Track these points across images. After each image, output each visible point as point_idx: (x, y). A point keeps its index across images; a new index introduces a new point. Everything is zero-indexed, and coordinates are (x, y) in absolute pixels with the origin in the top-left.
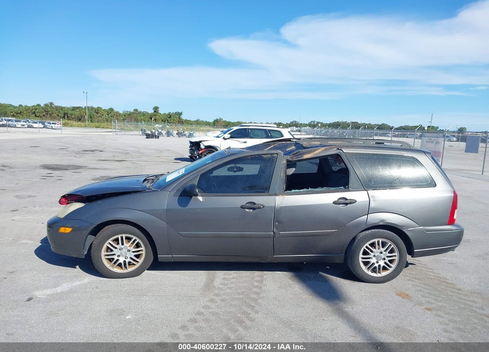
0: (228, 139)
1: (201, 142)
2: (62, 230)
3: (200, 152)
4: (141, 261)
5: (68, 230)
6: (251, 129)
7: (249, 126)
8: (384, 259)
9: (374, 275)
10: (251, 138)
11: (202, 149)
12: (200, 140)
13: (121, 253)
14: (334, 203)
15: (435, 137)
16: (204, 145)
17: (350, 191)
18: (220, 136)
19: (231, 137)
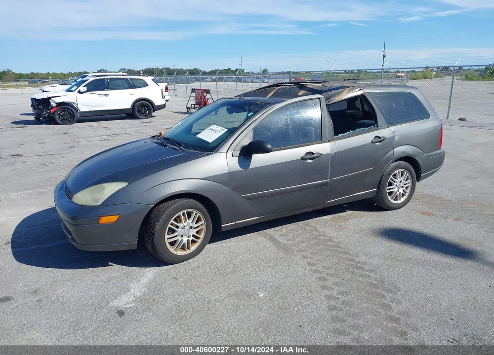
0: (85, 92)
1: (50, 98)
2: (104, 220)
3: (52, 111)
4: (202, 236)
5: (114, 218)
6: (110, 79)
7: (107, 76)
8: (403, 187)
9: (396, 202)
10: (112, 89)
11: (52, 108)
12: (49, 96)
13: (184, 232)
14: (372, 142)
15: (281, 78)
16: (55, 102)
17: (379, 129)
18: (72, 89)
19: (88, 90)
